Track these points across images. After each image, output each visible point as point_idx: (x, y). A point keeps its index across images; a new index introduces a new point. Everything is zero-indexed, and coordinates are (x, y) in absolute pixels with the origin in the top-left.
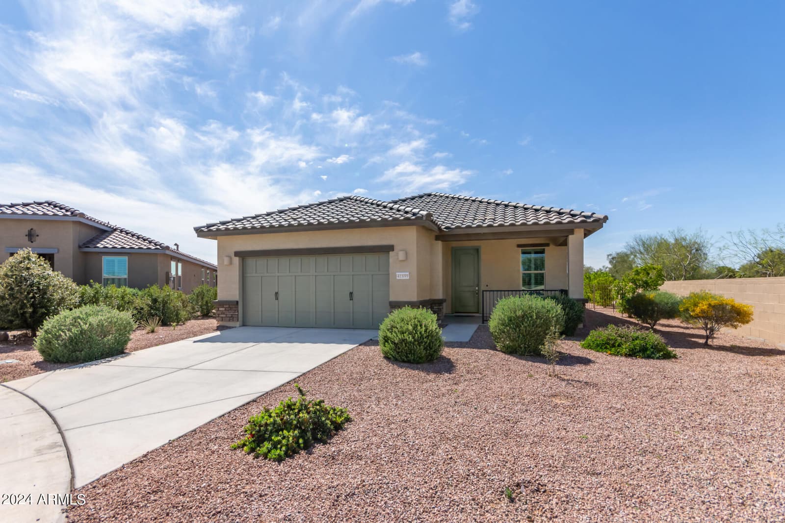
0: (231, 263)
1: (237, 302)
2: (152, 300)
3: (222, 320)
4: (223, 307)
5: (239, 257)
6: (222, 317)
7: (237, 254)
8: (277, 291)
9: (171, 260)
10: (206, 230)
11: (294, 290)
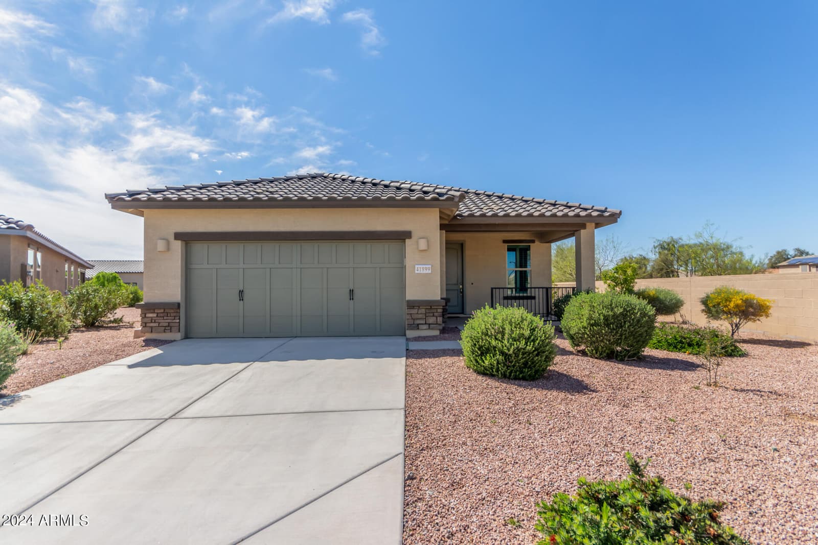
0: (168, 248)
1: (179, 304)
2: (11, 304)
3: (152, 332)
4: (154, 313)
5: (182, 240)
6: (152, 327)
7: (178, 236)
8: (241, 289)
9: (29, 247)
10: (129, 199)
11: (268, 287)
